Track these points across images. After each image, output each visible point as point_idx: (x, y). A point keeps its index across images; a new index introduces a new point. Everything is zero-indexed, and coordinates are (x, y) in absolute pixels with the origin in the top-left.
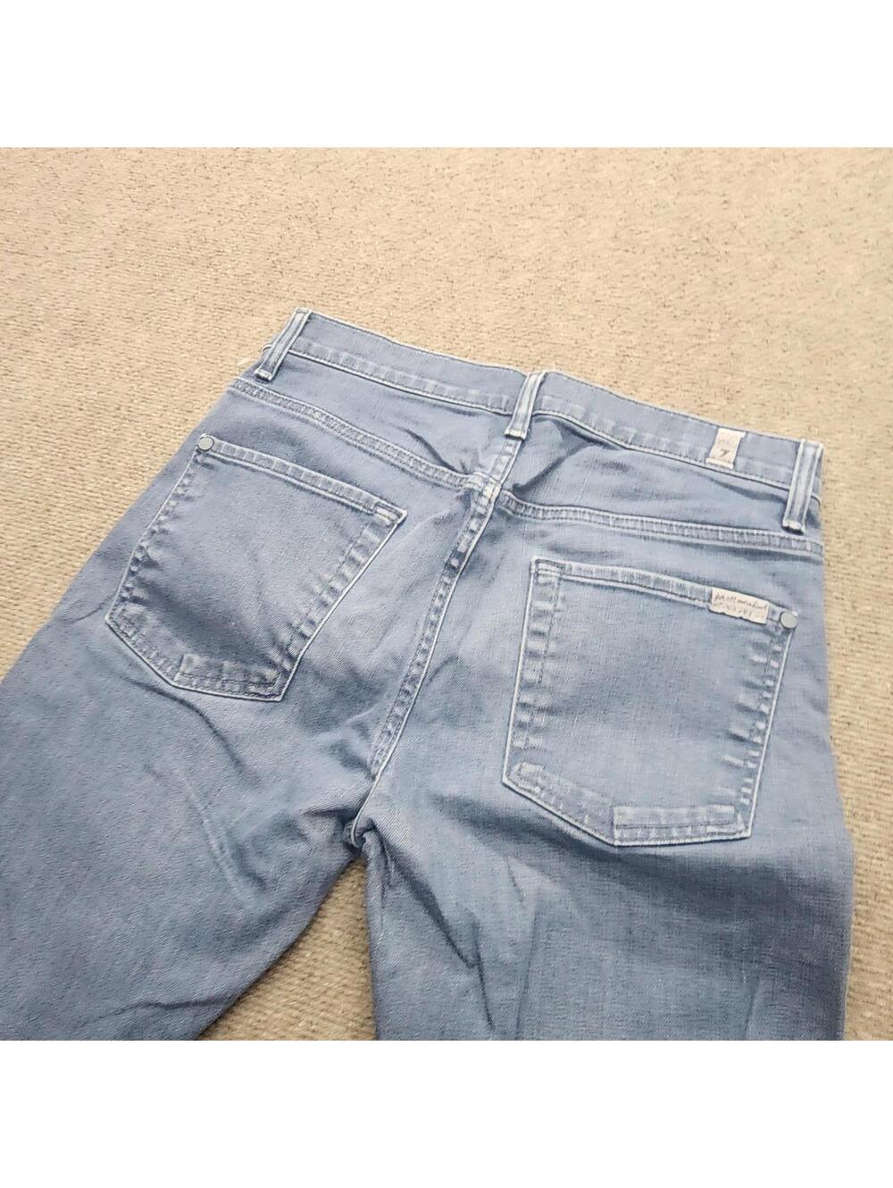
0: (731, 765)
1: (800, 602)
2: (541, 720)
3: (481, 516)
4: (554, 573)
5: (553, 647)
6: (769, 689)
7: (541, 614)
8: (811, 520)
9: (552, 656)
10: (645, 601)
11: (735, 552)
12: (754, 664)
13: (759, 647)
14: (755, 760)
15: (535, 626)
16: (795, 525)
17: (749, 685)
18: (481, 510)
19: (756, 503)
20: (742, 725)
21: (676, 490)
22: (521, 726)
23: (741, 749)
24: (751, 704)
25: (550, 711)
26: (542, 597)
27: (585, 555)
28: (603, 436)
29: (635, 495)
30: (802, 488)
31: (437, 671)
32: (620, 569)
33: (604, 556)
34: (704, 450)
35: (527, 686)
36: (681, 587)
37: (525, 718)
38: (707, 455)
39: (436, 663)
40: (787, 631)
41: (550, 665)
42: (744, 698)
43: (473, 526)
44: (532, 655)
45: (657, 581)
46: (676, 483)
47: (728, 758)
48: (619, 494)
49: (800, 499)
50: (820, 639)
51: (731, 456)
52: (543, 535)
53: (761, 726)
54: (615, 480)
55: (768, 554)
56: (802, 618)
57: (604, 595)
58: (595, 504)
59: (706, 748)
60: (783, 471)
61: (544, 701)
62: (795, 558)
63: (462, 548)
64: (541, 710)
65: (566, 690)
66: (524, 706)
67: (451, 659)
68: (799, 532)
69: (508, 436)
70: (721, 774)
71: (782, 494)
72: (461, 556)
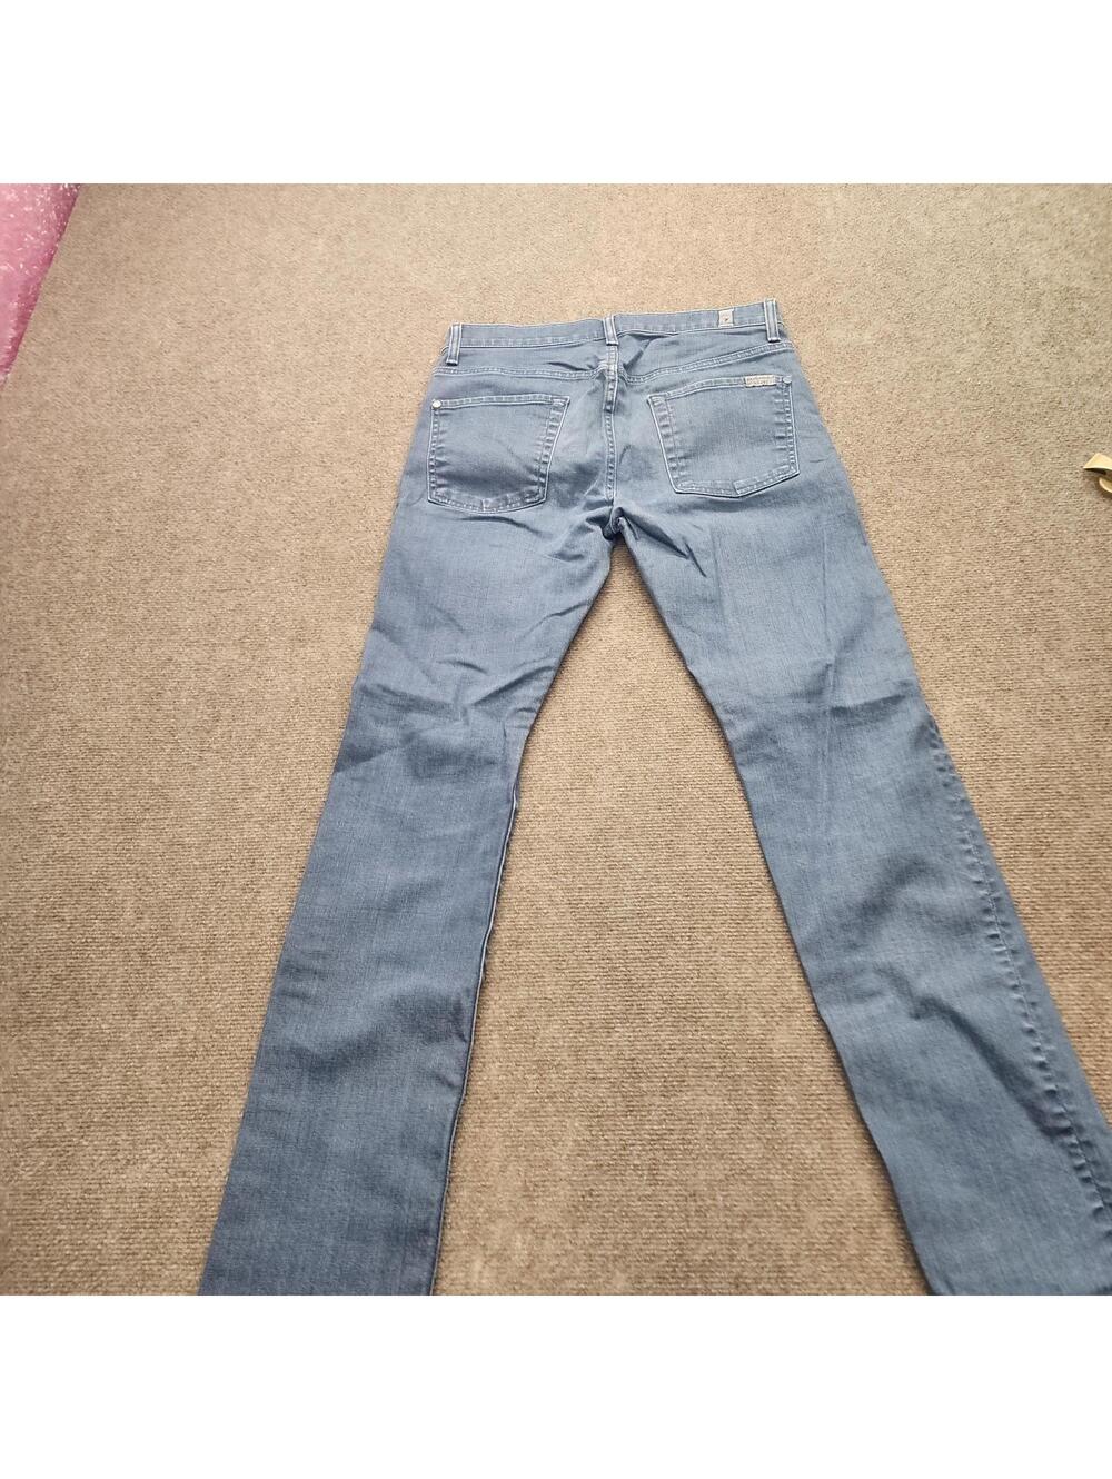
0: (781, 449)
1: (790, 371)
2: (682, 463)
3: (613, 381)
4: (662, 400)
5: (675, 429)
6: (788, 412)
7: (663, 418)
8: (782, 334)
9: (676, 433)
10: (712, 393)
11: (749, 361)
12: (776, 404)
13: (777, 396)
14: (790, 443)
15: (662, 424)
16: (775, 339)
17: (778, 413)
18: (612, 378)
19: (752, 336)
20: (780, 431)
21: (708, 343)
22: (674, 469)
23: (782, 442)
24: (782, 421)
25: (685, 458)
26: (660, 411)
27: (675, 386)
28: (660, 333)
29: (688, 354)
30: (771, 320)
31: (622, 456)
32: (695, 384)
33: (683, 383)
34: (715, 322)
35: (669, 450)
36: (728, 381)
37: (674, 465)
38: (718, 324)
39: (621, 451)
40: (788, 385)
41: (676, 437)
42: (776, 419)
43: (611, 387)
44: (667, 436)
45: (716, 382)
46: (708, 341)
47: (779, 447)
48: (679, 356)
49: (772, 325)
50: (805, 384)
51: (731, 320)
52: (647, 387)
53: (790, 428)
54: (674, 350)
55: (766, 356)
56: (793, 378)
57: (692, 398)
58: (669, 365)
59: (767, 448)
60: (760, 317)
61: (681, 454)
62: (779, 353)
63: (610, 399)
64: (680, 458)
65: (690, 444)
66: (671, 460)
67: (628, 447)
68: (777, 341)
69: (609, 345)
70: (777, 454)
71: (763, 327)
72: (610, 403)
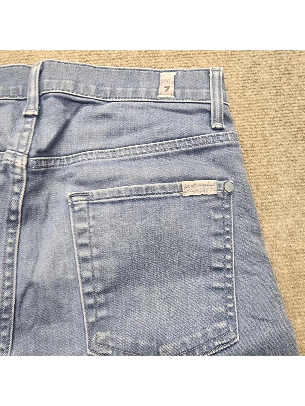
0: (217, 289)
1: (233, 173)
2: (101, 299)
3: (20, 181)
4: (82, 202)
5: (95, 252)
6: (228, 233)
7: (81, 232)
8: (227, 119)
9: (97, 257)
10: (143, 204)
11: (188, 153)
12: (216, 220)
13: (216, 209)
14: (230, 280)
15: (80, 241)
16: (218, 126)
17: (217, 235)
18: (18, 177)
19: (193, 117)
20: (219, 260)
21: (144, 122)
22: (90, 307)
23: (221, 275)
24: (221, 246)
25: (106, 291)
29: (120, 132)
30: (217, 100)
31: (23, 295)
32: (122, 188)
33: (111, 180)
34: (154, 90)
35: (86, 281)
36: (162, 188)
37: (91, 301)
38: (157, 93)
39: (20, 291)
40: (230, 194)
41: (97, 264)
42: (217, 244)
43: (16, 189)
44: (84, 260)
45: (147, 189)
46: (141, 118)
47: (216, 284)
49: (218, 108)
50: (248, 196)
51: (172, 89)
52: (71, 175)
53: (229, 257)
54: (105, 126)
55: (208, 149)
56: (236, 183)
57: (118, 207)
58: (97, 145)
59: (201, 281)
60: (204, 91)
61: (100, 287)
62: (223, 147)
63: (14, 207)
64: (99, 293)
65: (111, 276)
66: (88, 294)
67: (30, 285)
68: (221, 129)
69: (26, 116)
70: (214, 296)
71: (206, 107)
72: (15, 212)
